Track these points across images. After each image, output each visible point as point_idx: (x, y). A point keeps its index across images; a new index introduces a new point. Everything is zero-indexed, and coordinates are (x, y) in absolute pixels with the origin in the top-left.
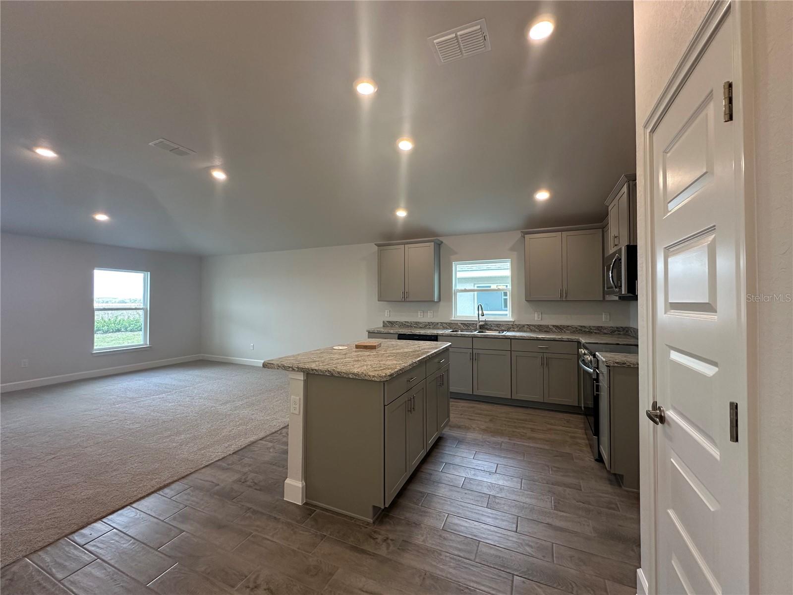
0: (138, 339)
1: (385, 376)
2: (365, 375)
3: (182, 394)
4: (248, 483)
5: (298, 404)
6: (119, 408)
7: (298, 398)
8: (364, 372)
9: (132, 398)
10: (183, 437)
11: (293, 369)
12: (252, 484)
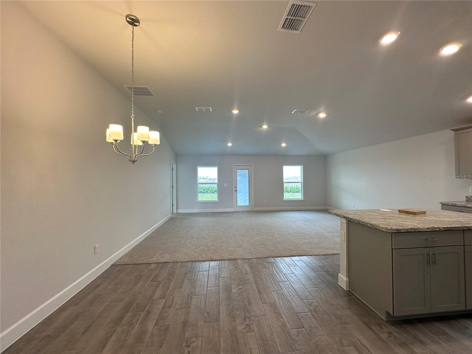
0: (299, 196)
1: (390, 229)
2: (377, 226)
3: (312, 224)
4: (324, 269)
5: (344, 236)
6: (288, 224)
7: (344, 232)
8: (377, 224)
9: (294, 221)
10: (306, 241)
11: (341, 217)
12: (326, 270)
